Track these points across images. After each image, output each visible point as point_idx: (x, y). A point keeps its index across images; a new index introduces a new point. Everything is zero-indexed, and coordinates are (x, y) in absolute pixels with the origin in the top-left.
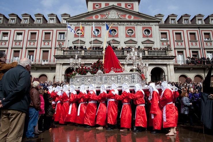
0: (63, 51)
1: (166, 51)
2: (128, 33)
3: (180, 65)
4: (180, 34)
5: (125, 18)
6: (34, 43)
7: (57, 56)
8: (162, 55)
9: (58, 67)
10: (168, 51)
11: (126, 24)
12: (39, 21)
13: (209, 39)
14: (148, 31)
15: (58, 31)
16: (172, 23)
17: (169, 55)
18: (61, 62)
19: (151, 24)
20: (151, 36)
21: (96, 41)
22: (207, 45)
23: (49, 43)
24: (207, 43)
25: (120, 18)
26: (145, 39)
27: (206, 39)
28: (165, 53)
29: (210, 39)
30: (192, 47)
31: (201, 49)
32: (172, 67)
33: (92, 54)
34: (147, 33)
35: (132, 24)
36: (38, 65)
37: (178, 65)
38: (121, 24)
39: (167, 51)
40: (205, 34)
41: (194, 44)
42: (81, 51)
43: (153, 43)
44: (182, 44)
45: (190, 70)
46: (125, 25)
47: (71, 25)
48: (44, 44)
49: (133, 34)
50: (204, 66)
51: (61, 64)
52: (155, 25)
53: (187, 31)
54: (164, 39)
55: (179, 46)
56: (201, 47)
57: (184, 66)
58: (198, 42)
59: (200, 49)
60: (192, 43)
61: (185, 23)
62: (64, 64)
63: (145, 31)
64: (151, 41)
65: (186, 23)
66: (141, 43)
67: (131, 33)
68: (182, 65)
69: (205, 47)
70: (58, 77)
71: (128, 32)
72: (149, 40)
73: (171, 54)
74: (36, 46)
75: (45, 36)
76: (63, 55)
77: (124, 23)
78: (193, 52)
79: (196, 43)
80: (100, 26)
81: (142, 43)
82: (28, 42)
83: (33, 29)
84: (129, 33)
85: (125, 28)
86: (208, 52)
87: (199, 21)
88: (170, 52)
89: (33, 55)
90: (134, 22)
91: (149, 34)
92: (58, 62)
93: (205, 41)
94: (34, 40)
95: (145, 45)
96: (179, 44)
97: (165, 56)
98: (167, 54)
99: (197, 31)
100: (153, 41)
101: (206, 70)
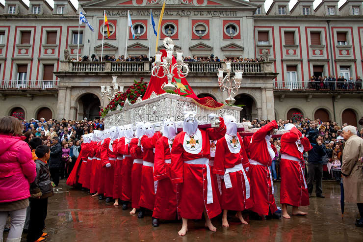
0: (71, 64)
1: (260, 64)
2: (196, 31)
3: (289, 90)
4: (293, 33)
5: (191, 3)
6: (27, 50)
7: (60, 73)
8: (252, 71)
9: (61, 93)
10: (264, 63)
11: (193, 14)
12: (37, 9)
13: (346, 43)
14: (234, 28)
15: (70, 28)
16: (280, 13)
17: (266, 72)
18: (67, 84)
19: (239, 14)
20: (238, 37)
21: (138, 46)
22: (341, 54)
23: (53, 51)
24: (340, 51)
25: (182, 4)
26: (228, 43)
27: (341, 43)
28: (259, 68)
29: (348, 43)
30: (314, 58)
31: (330, 61)
32: (270, 94)
33: (125, 70)
34: (231, 32)
35: (205, 13)
36: (34, 89)
37: (287, 90)
38: (183, 14)
39: (262, 65)
40: (338, 33)
41: (318, 52)
42: (104, 63)
43: (242, 49)
44: (295, 53)
45: (308, 100)
46: (191, 17)
47: (93, 16)
48: (46, 53)
49: (206, 33)
50: (332, 92)
51: (67, 87)
52: (246, 16)
53: (306, 28)
54: (263, 42)
55: (291, 55)
56: (330, 58)
57: (298, 92)
58: (325, 49)
59: (328, 61)
60: (314, 51)
61: (304, 14)
62: (73, 88)
63: (228, 27)
64: (238, 47)
65: (306, 14)
66: (219, 50)
67: (202, 31)
68: (293, 90)
69: (337, 58)
70: (62, 112)
71: (197, 29)
72: (234, 45)
73: (270, 69)
74: (30, 56)
75: (48, 38)
76: (71, 71)
77: (189, 13)
78: (314, 67)
79: (321, 51)
80: (146, 19)
81: (223, 49)
82: (16, 48)
83: (24, 24)
84: (199, 31)
85: (191, 21)
86: (342, 67)
87: (330, 9)
88: (268, 66)
89: (26, 73)
90: (209, 10)
91: (234, 34)
92: (62, 84)
93: (338, 47)
94: (27, 44)
95: (228, 53)
96: (291, 52)
97: (259, 72)
98: (262, 69)
99: (325, 28)
100: (242, 45)
101: (336, 100)
